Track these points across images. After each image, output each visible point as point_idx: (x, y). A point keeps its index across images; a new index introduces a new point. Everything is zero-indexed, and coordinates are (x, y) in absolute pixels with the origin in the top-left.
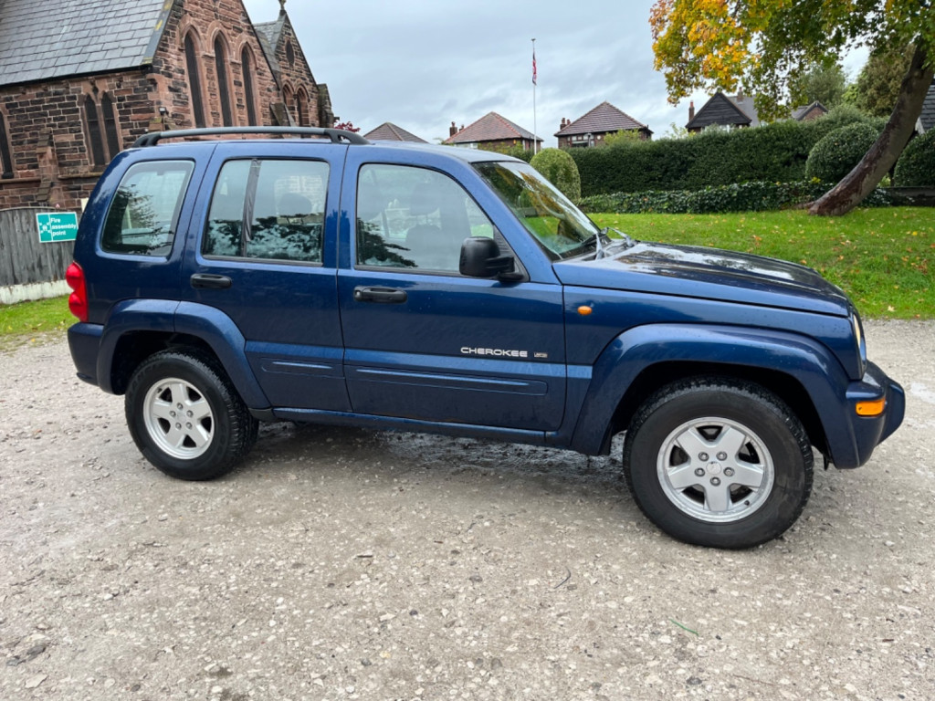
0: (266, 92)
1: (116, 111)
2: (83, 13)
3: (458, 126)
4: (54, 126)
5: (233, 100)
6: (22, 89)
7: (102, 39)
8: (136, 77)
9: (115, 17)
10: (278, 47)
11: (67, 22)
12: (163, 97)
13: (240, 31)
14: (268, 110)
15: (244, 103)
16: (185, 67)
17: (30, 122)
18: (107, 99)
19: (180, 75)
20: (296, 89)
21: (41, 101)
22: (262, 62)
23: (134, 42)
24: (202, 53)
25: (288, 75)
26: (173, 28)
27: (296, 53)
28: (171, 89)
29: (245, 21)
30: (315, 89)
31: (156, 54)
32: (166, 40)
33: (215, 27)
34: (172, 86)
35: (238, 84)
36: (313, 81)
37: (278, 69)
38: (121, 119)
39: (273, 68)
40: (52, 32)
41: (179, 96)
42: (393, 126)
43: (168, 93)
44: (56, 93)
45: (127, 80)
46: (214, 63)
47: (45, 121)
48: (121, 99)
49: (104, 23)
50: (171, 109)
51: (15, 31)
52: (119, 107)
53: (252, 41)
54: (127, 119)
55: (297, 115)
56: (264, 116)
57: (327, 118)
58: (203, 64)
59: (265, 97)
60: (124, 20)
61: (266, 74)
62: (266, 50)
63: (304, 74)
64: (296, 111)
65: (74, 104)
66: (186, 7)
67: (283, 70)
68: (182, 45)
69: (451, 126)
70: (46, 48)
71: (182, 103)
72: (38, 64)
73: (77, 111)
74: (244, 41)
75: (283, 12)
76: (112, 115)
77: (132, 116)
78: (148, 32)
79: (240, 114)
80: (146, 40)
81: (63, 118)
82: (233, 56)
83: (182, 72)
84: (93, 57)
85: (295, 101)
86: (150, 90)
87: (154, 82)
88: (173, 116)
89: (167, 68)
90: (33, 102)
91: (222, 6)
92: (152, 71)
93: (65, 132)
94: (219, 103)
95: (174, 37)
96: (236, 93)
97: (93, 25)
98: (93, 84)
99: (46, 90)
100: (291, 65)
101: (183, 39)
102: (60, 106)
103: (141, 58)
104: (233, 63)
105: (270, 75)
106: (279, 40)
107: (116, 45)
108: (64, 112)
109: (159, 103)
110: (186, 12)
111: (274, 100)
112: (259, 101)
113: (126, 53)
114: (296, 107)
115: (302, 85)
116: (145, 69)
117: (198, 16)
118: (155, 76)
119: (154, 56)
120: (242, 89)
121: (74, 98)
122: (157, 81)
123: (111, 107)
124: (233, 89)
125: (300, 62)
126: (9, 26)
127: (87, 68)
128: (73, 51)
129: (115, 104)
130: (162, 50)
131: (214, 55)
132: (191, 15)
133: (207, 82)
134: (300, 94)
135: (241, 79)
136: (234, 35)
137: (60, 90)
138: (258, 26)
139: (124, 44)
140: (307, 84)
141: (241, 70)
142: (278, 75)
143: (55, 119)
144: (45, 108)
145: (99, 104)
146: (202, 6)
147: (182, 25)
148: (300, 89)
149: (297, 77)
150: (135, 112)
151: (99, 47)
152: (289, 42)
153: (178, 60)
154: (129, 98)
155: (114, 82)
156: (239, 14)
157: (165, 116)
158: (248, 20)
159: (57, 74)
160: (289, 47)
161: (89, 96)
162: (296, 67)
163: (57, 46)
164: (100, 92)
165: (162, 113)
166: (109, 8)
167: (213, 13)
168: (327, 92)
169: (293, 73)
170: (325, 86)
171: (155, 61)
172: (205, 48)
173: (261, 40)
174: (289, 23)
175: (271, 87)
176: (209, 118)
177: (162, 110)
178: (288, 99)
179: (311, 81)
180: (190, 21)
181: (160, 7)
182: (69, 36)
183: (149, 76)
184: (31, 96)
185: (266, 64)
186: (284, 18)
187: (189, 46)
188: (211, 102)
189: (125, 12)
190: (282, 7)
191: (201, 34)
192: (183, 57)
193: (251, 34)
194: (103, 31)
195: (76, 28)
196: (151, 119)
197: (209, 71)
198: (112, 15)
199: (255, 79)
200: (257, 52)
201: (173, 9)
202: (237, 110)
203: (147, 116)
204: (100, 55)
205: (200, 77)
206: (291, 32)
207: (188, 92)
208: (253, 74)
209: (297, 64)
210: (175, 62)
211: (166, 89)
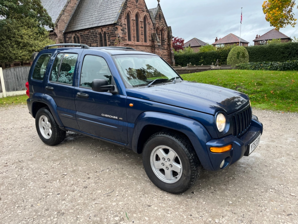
0: (150, 30)
1: (107, 37)
2: (101, 8)
4: (91, 41)
5: (140, 32)
6: (84, 31)
7: (105, 16)
8: (113, 27)
9: (109, 9)
10: (156, 16)
11: (96, 11)
12: (119, 33)
13: (144, 11)
14: (151, 35)
15: (143, 33)
16: (126, 23)
17: (86, 40)
18: (105, 33)
19: (124, 26)
20: (161, 28)
21: (89, 34)
22: (150, 21)
23: (113, 17)
24: (132, 19)
25: (159, 24)
26: (123, 12)
27: (162, 17)
28: (121, 30)
29: (145, 8)
30: (167, 28)
31: (118, 20)
32: (121, 15)
33: (136, 11)
34: (122, 29)
35: (142, 27)
36: (167, 25)
37: (155, 22)
38: (108, 39)
39: (153, 22)
40: (93, 14)
41: (124, 32)
42: (197, 39)
43: (121, 31)
44: (92, 32)
45: (110, 28)
46: (135, 22)
47: (89, 40)
48: (108, 33)
49: (106, 11)
50: (121, 36)
51: (83, 14)
52: (108, 35)
53: (147, 14)
54: (110, 39)
55: (160, 36)
56: (149, 37)
57: (170, 37)
58: (132, 22)
59: (150, 31)
60: (111, 10)
61: (151, 24)
62: (152, 17)
63: (164, 24)
64: (160, 35)
65: (96, 35)
66: (128, 5)
67: (157, 23)
68: (126, 17)
69: (216, 38)
70: (91, 19)
71: (125, 34)
72: (88, 24)
73: (97, 37)
74: (145, 15)
75: (159, 5)
76: (106, 38)
77: (111, 38)
78: (117, 13)
79: (142, 37)
80: (116, 16)
81: (94, 39)
82: (141, 19)
83: (125, 25)
84: (102, 21)
85: (160, 32)
86: (116, 30)
87: (117, 28)
88: (122, 38)
89: (121, 24)
90: (87, 34)
91: (139, 4)
92: (116, 25)
93: (94, 43)
94: (136, 34)
95: (124, 14)
96: (141, 30)
97: (103, 12)
98: (101, 29)
99: (90, 31)
100: (160, 21)
101: (126, 15)
102: (93, 35)
103: (114, 21)
104: (141, 21)
105: (152, 24)
106: (157, 13)
107: (108, 17)
108: (94, 37)
109: (118, 34)
110: (128, 7)
111: (153, 32)
112: (148, 32)
113: (111, 20)
114: (160, 34)
115: (163, 27)
116: (115, 24)
117: (131, 8)
118: (117, 26)
119: (117, 21)
120: (143, 29)
121: (97, 33)
122: (118, 28)
123: (106, 35)
124: (140, 29)
125: (163, 20)
126: (82, 13)
127: (100, 25)
128: (97, 20)
129: (107, 35)
130: (120, 18)
131: (135, 19)
132: (129, 8)
133: (132, 27)
134: (162, 30)
135: (143, 26)
136: (142, 13)
137: (93, 31)
138: (150, 9)
139: (110, 17)
140: (165, 27)
141: (143, 23)
142: (155, 24)
143: (92, 39)
144: (90, 36)
145: (103, 35)
146: (133, 5)
147: (126, 11)
148: (162, 28)
149: (161, 24)
150: (112, 37)
151: (104, 18)
152: (160, 14)
153: (124, 21)
154: (111, 33)
155: (107, 28)
156: (144, 6)
157: (119, 38)
158: (147, 8)
159: (93, 27)
160: (160, 15)
161: (100, 33)
162: (161, 21)
163: (94, 18)
164: (103, 32)
165: (118, 37)
166: (107, 7)
167: (136, 6)
168: (171, 29)
169: (160, 23)
170: (170, 27)
171: (117, 22)
172: (133, 17)
173: (150, 14)
174: (160, 8)
175: (152, 28)
176: (132, 38)
177: (118, 36)
178: (158, 31)
179: (166, 26)
180: (129, 9)
181: (120, 6)
182: (97, 15)
183: (116, 26)
184: (86, 33)
185: (151, 21)
186: (159, 6)
187: (128, 17)
188: (133, 33)
189: (111, 8)
190: (159, 3)
191: (132, 13)
192: (126, 20)
193: (147, 12)
194: (105, 13)
195: (99, 13)
196: (116, 39)
197: (133, 24)
198: (108, 9)
199: (147, 26)
200: (148, 17)
201: (124, 6)
202: (141, 36)
203: (114, 38)
204: (104, 21)
205: (131, 26)
206: (161, 11)
207: (127, 31)
208: (147, 24)
209: (162, 21)
210: (123, 22)
211: (120, 30)
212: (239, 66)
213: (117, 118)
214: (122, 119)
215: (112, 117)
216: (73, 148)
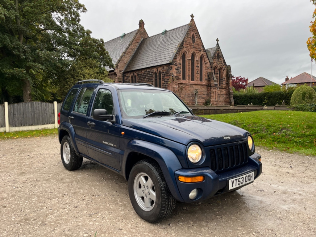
0: (207, 69)
1: (162, 76)
2: (159, 49)
3: (289, 78)
4: (147, 80)
5: (196, 71)
6: (141, 70)
7: (161, 57)
8: (167, 67)
9: (166, 50)
10: (214, 55)
11: (154, 52)
12: (174, 72)
13: (201, 51)
14: (207, 74)
15: (199, 72)
16: (181, 63)
17: (142, 79)
18: (160, 73)
19: (179, 65)
20: (219, 68)
21: (145, 74)
22: (207, 60)
23: (168, 57)
24: (187, 58)
25: (217, 63)
26: (179, 52)
27: (221, 56)
28: (176, 69)
29: (202, 48)
30: (226, 67)
31: (173, 59)
32: (177, 55)
33: (192, 51)
34: (177, 68)
35: (197, 66)
36: (226, 64)
37: (212, 61)
38: (163, 78)
39: (210, 61)
40: (150, 55)
41: (178, 71)
42: (263, 78)
43: (175, 70)
44: (149, 71)
45: (165, 67)
46: (191, 61)
47: (145, 79)
48: (163, 73)
49: (162, 52)
50: (175, 75)
51: (142, 55)
52: (162, 75)
53: (204, 54)
54: (164, 78)
55: (218, 75)
56: (205, 76)
57: (229, 76)
58: (187, 62)
59: (207, 70)
60: (168, 50)
61: (208, 63)
62: (209, 56)
63: (223, 63)
64: (218, 74)
65: (152, 74)
66: (184, 46)
67: (215, 62)
68: (181, 56)
69: (286, 78)
70: (148, 59)
71: (179, 73)
72: (145, 64)
73: (153, 76)
74: (201, 54)
75: (218, 44)
76: (161, 77)
77: (165, 77)
78: (173, 53)
79: (197, 76)
80: (171, 56)
81: (149, 78)
82: (197, 58)
83: (180, 64)
84: (159, 61)
85: (218, 71)
86: (170, 70)
87: (171, 67)
88: (176, 77)
89: (176, 63)
90: (143, 74)
91: (196, 44)
92: (171, 65)
93: (149, 82)
94: (191, 73)
95: (179, 54)
96: (197, 70)
97: (160, 53)
98: (157, 69)
99: (146, 71)
100: (218, 60)
101: (182, 55)
102: (149, 75)
103: (169, 61)
104: (197, 61)
105: (209, 63)
106: (215, 53)
107: (164, 58)
108: (150, 76)
109: (172, 73)
110: (184, 47)
111: (209, 71)
112: (204, 71)
113: (166, 60)
114: (218, 73)
115: (221, 66)
116: (170, 64)
117: (187, 48)
118: (172, 66)
119: (173, 60)
120: (199, 68)
121: (152, 73)
122: (172, 67)
123: (161, 75)
124: (196, 68)
125: (222, 59)
126: (141, 54)
127: (156, 64)
128: (154, 60)
129: (162, 74)
130: (175, 58)
131: (191, 59)
132: (185, 48)
133: (187, 67)
134: (221, 69)
135: (199, 65)
136: (198, 52)
137: (150, 70)
138: (207, 49)
139: (166, 57)
140: (223, 65)
141: (199, 63)
142: (212, 63)
143: (148, 78)
144: (146, 75)
145: (158, 74)
146: (189, 45)
147: (182, 51)
148: (221, 67)
149: (220, 63)
150: (166, 76)
151: (160, 59)
152: (218, 53)
153: (180, 61)
154: (165, 72)
155: (162, 68)
156: (201, 46)
157: (174, 77)
158: (204, 48)
159: (149, 66)
160: (218, 55)
161: (156, 72)
162: (220, 61)
163: (151, 59)
164: (159, 71)
165: (173, 76)
166: (164, 48)
167: (192, 47)
168: (230, 68)
169: (218, 62)
170: (230, 66)
171: (172, 62)
172: (189, 57)
173: (207, 53)
174: (219, 47)
175: (209, 67)
176: (187, 77)
177: (172, 75)
178: (216, 70)
179: (225, 64)
180: (185, 49)
181: (177, 46)
182: (154, 56)
183: (171, 66)
184: (143, 72)
185: (208, 60)
186: (218, 45)
187: (184, 57)
188: (188, 72)
189: (168, 49)
190: (218, 42)
191: (188, 53)
192: (181, 60)
193: (204, 52)
194: (162, 54)
195: (156, 53)
196: (170, 78)
197: (189, 63)
198: (165, 49)
199: (204, 65)
200: (205, 57)
201: (180, 46)
202: (196, 75)
203: (168, 77)
204: (160, 61)
205: (186, 65)
206: (219, 50)
207: (181, 70)
208: (203, 63)
209: (220, 60)
210: (179, 62)
211: (175, 69)
212: (296, 107)
213: (112, 145)
214: (116, 146)
215: (109, 144)
216: (86, 174)
